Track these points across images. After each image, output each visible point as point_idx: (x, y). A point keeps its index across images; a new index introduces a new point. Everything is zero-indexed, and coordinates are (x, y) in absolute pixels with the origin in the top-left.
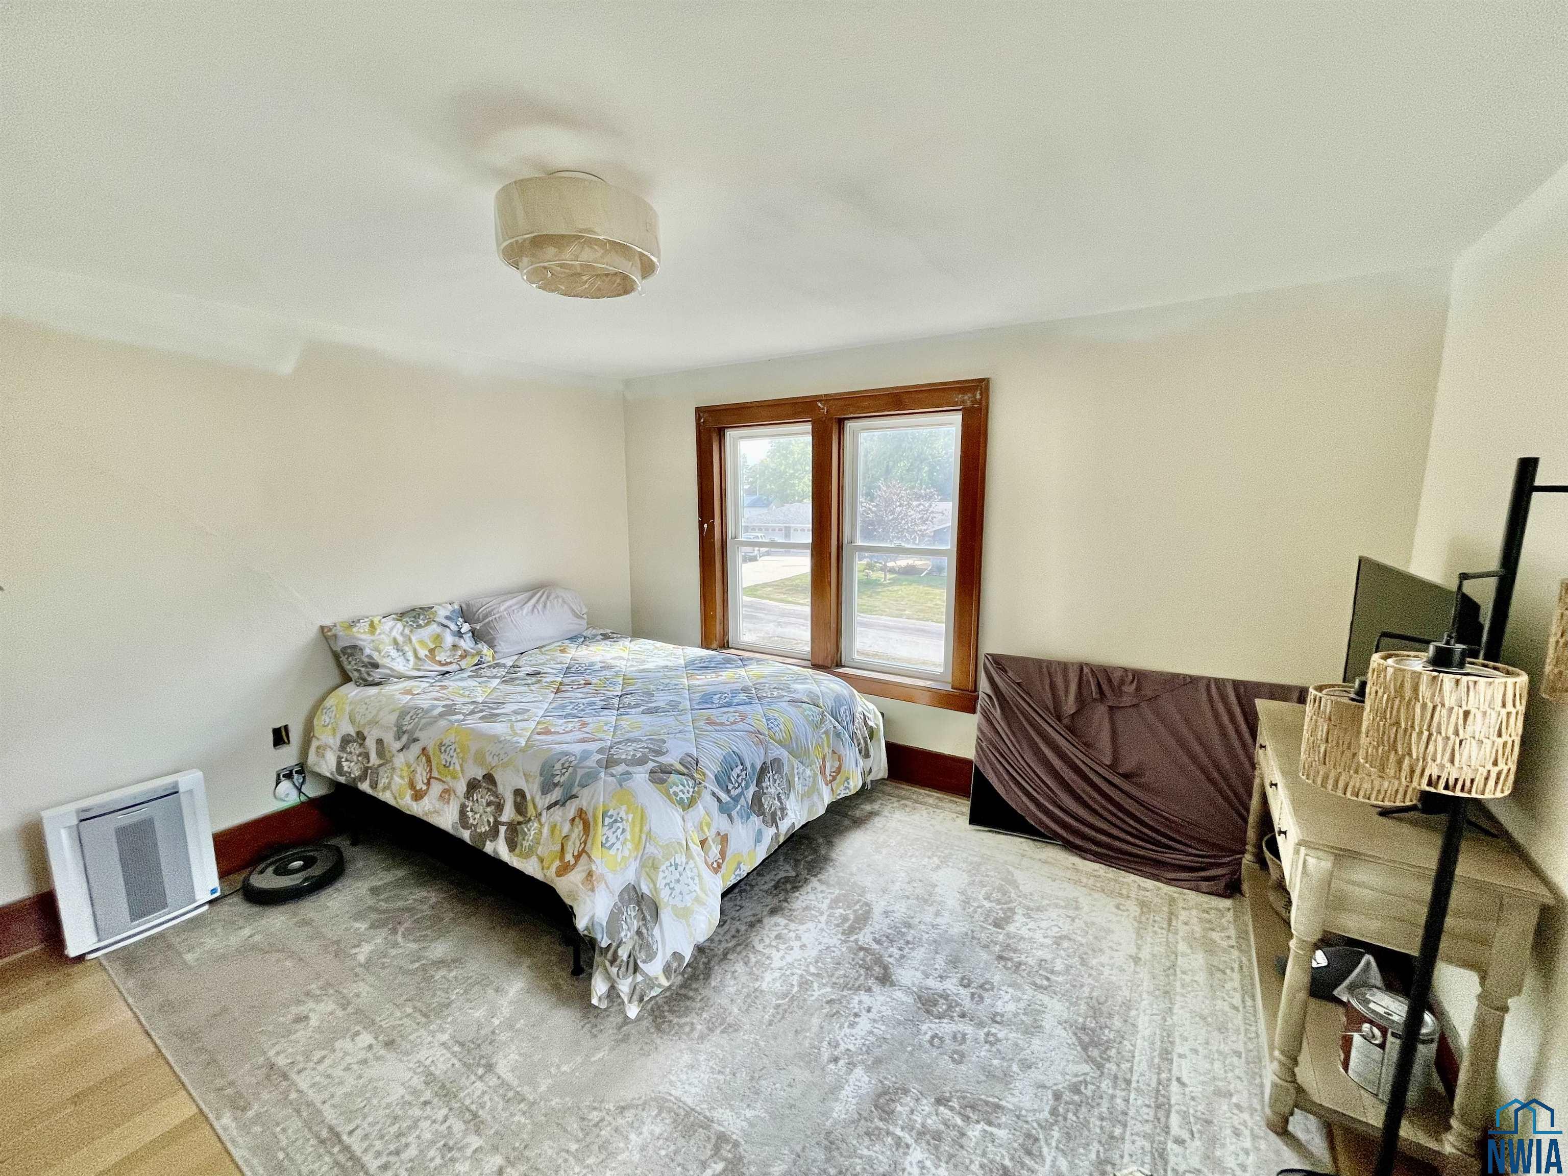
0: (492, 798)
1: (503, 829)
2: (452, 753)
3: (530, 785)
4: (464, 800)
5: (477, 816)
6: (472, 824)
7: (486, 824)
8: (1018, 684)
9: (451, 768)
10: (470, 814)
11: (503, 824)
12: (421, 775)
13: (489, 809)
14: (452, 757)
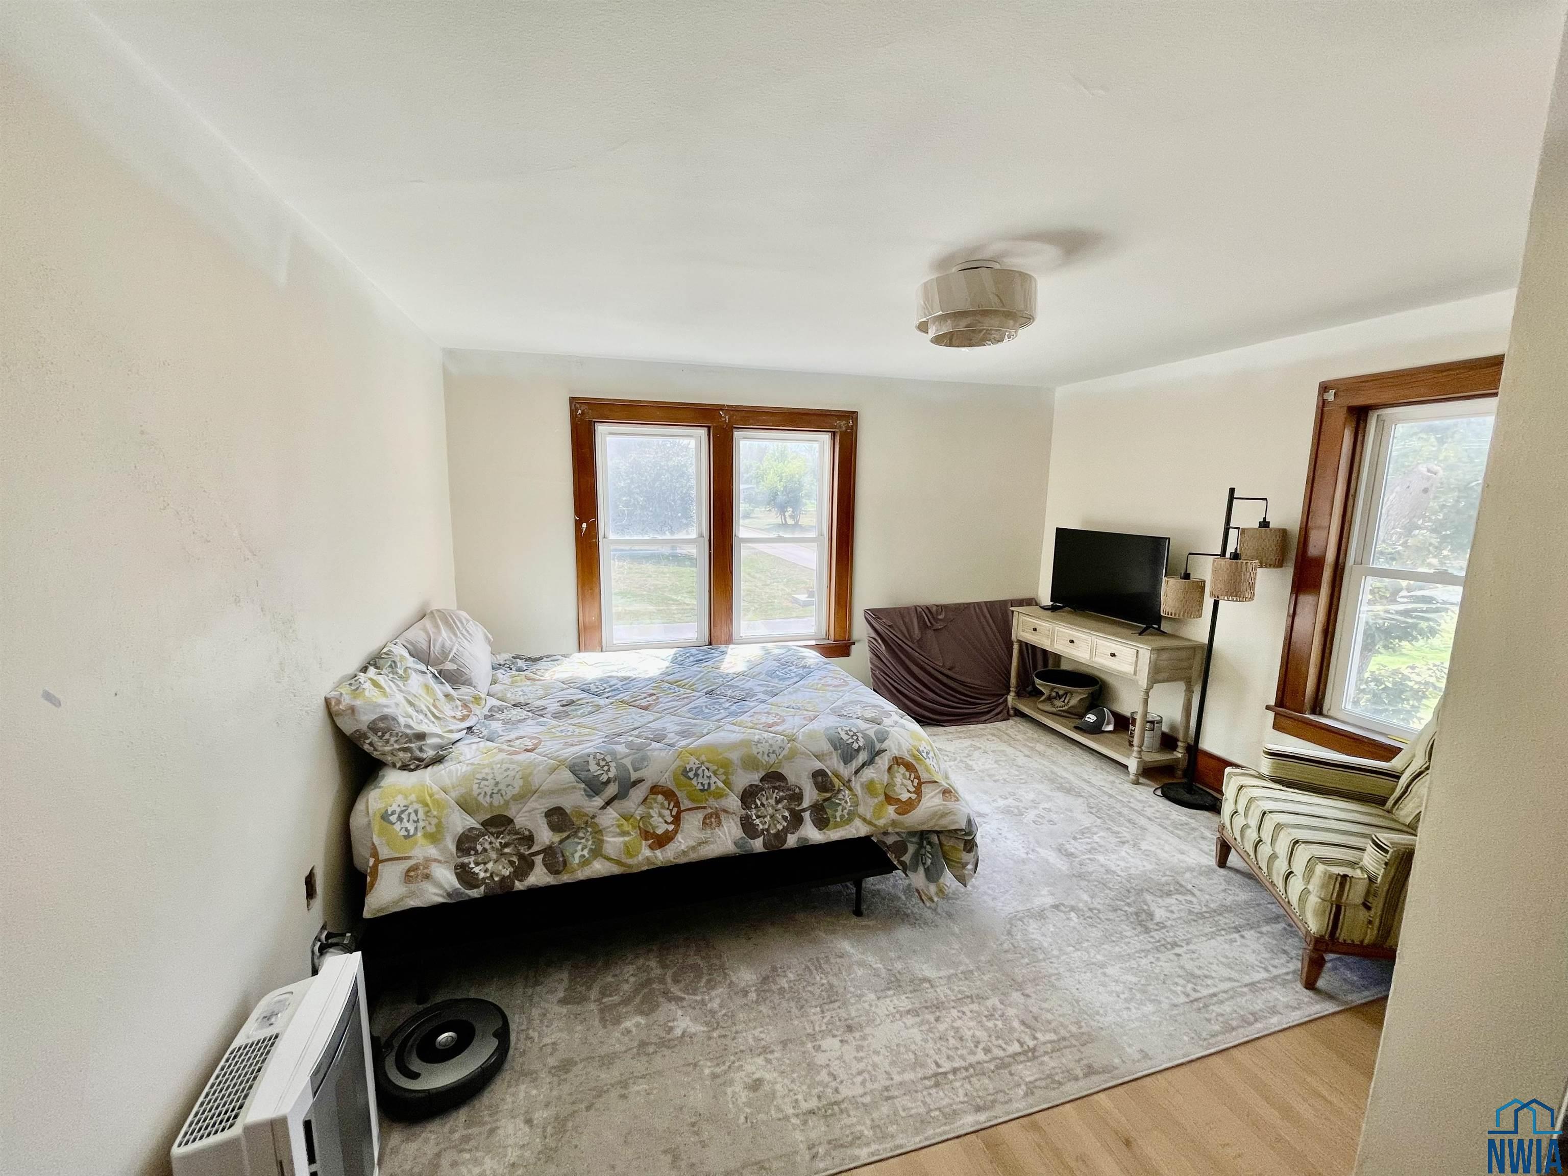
0: (781, 794)
1: (807, 815)
2: (707, 773)
3: (828, 762)
4: (744, 812)
5: (768, 819)
6: (763, 830)
7: (781, 821)
8: (889, 626)
9: (713, 787)
10: (757, 821)
11: (804, 810)
12: (661, 815)
13: (780, 806)
14: (709, 777)
